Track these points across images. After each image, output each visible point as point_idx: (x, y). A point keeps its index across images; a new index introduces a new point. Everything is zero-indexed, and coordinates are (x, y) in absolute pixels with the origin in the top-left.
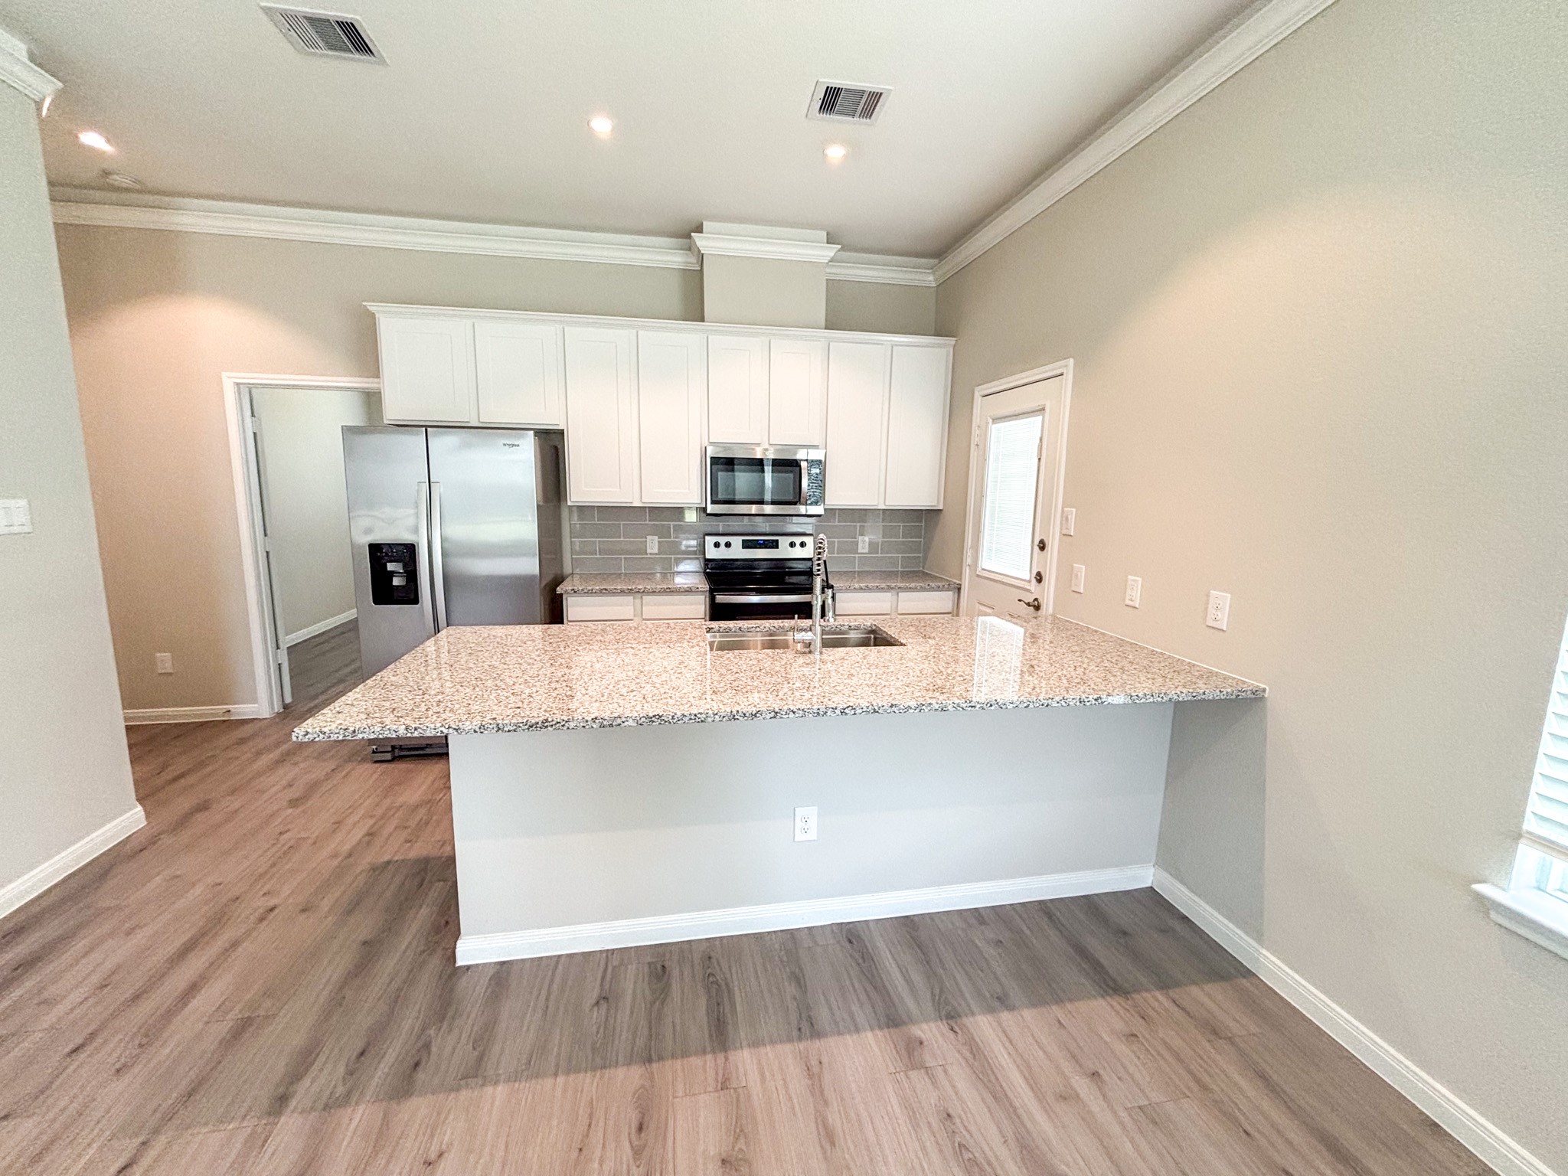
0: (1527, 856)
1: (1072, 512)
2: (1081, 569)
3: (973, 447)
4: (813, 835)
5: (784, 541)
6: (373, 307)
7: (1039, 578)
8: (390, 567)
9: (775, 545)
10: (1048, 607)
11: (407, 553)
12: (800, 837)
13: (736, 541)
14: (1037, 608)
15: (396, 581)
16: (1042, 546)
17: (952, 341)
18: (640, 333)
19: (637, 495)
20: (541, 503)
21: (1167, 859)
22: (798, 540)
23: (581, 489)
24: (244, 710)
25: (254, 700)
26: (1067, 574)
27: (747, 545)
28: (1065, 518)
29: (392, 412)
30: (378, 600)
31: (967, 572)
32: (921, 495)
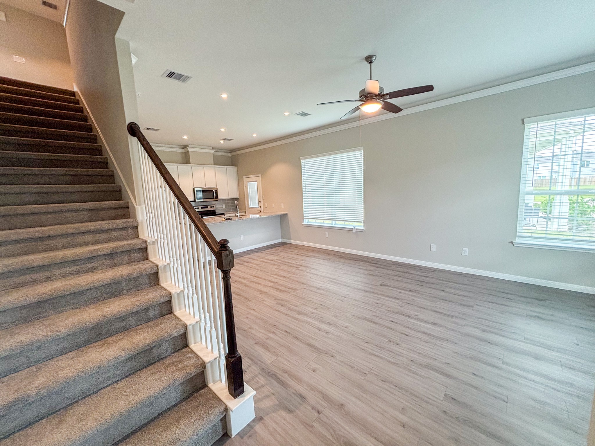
0: (305, 220)
1: (264, 196)
2: (266, 204)
3: (245, 187)
4: (243, 239)
5: (209, 207)
7: (260, 207)
9: (207, 207)
10: (262, 211)
12: (242, 239)
13: (200, 207)
14: (261, 211)
16: (260, 202)
17: (237, 167)
18: (178, 167)
21: (282, 238)
22: (212, 206)
26: (264, 205)
27: (202, 208)
28: (263, 197)
31: (247, 209)
32: (235, 196)
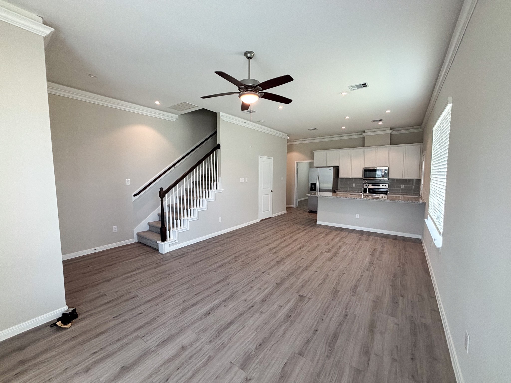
4: (358, 218)
5: (381, 185)
6: (313, 151)
8: (313, 186)
9: (379, 186)
11: (315, 184)
13: (370, 185)
15: (313, 188)
17: (422, 144)
18: (353, 150)
19: (350, 176)
20: (334, 178)
22: (384, 185)
23: (341, 176)
24: (293, 206)
25: (294, 205)
27: (372, 185)
29: (315, 165)
30: (311, 190)
